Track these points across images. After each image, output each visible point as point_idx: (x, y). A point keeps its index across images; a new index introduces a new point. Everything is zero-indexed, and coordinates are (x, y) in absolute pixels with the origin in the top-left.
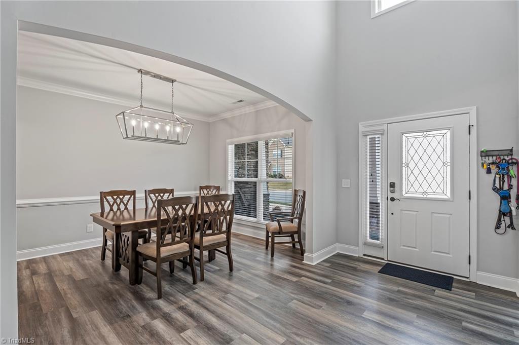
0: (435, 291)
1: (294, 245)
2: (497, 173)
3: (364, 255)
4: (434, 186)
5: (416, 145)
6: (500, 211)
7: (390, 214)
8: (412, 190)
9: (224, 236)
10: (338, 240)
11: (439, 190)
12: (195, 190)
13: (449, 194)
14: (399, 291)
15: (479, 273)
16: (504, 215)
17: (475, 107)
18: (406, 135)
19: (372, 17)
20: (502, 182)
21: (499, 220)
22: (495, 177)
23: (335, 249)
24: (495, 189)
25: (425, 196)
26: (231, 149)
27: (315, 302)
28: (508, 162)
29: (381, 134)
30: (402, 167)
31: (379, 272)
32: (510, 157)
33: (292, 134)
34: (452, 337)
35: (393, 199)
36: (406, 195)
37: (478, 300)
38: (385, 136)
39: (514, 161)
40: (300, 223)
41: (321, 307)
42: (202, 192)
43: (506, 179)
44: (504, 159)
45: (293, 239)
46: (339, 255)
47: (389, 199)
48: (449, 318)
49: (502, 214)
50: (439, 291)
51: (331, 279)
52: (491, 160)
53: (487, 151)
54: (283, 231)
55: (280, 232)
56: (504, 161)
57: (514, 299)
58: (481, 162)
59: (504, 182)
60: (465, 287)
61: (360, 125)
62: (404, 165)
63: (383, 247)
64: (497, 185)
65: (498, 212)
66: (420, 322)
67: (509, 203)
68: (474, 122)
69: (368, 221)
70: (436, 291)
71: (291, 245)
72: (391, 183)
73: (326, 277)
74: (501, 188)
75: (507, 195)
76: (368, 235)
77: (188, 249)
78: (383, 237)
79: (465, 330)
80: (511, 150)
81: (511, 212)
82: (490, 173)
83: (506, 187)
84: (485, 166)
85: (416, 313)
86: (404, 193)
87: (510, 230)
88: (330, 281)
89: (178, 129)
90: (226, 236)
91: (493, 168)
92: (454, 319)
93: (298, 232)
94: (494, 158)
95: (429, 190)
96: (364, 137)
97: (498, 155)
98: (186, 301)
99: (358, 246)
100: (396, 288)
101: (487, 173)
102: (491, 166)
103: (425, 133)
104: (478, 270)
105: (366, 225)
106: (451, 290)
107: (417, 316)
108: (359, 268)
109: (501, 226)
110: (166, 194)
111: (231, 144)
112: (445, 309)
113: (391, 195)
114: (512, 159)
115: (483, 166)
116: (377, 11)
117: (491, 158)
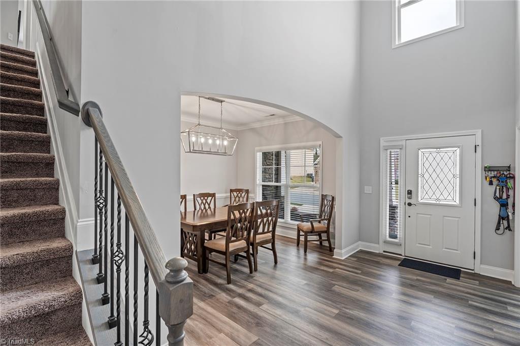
0: (446, 279)
1: (321, 243)
2: (497, 186)
3: (384, 252)
4: (446, 194)
5: (431, 159)
6: (499, 215)
7: (407, 217)
8: (427, 196)
9: (270, 234)
10: (360, 239)
11: (449, 198)
12: (226, 193)
13: (458, 201)
14: (417, 280)
15: (482, 266)
16: (503, 219)
17: (480, 130)
18: (422, 150)
19: (393, 48)
20: (501, 193)
21: (499, 223)
22: (496, 188)
23: (358, 246)
24: (495, 198)
25: (438, 202)
26: (259, 156)
27: (353, 287)
28: (506, 176)
29: (401, 149)
30: (418, 177)
31: (399, 265)
32: (508, 172)
33: (320, 145)
34: (461, 310)
35: (410, 204)
36: (422, 201)
37: (482, 286)
38: (403, 151)
39: (511, 175)
40: (329, 224)
41: (359, 290)
42: (232, 194)
43: (505, 190)
44: (503, 174)
45: (320, 238)
46: (361, 252)
47: (406, 204)
48: (458, 298)
49: (501, 218)
50: (449, 280)
51: (360, 270)
52: (493, 174)
53: (490, 167)
54: (315, 230)
55: (312, 231)
56: (503, 176)
57: (510, 286)
58: (484, 175)
59: (503, 192)
60: (471, 277)
61: (381, 140)
62: (420, 176)
63: (401, 245)
64: (498, 195)
65: (498, 216)
66: (437, 301)
67: (506, 209)
68: (479, 143)
69: (388, 222)
70: (448, 280)
71: (318, 243)
72: (408, 191)
73: (356, 268)
74: (501, 197)
75: (506, 203)
76: (388, 235)
77: (246, 245)
78: (401, 236)
79: (471, 306)
80: (509, 167)
81: (508, 216)
82: (492, 184)
83: (504, 196)
84: (488, 179)
85: (433, 295)
86: (420, 199)
87: (507, 231)
88: (360, 272)
89: (226, 143)
90: (271, 235)
91: (494, 180)
92: (462, 299)
93: (327, 231)
94: (496, 172)
95: (441, 197)
96: (385, 151)
97: (498, 170)
98: (251, 286)
99: (379, 244)
100: (415, 278)
101: (490, 184)
102: (493, 179)
103: (438, 150)
104: (481, 264)
105: (386, 226)
106: (459, 279)
107: (434, 297)
108: (381, 262)
109: (500, 228)
110: (209, 198)
111: (259, 151)
112: (455, 292)
113: (408, 201)
114: (510, 174)
115: (486, 179)
116: (397, 43)
117: (492, 172)
